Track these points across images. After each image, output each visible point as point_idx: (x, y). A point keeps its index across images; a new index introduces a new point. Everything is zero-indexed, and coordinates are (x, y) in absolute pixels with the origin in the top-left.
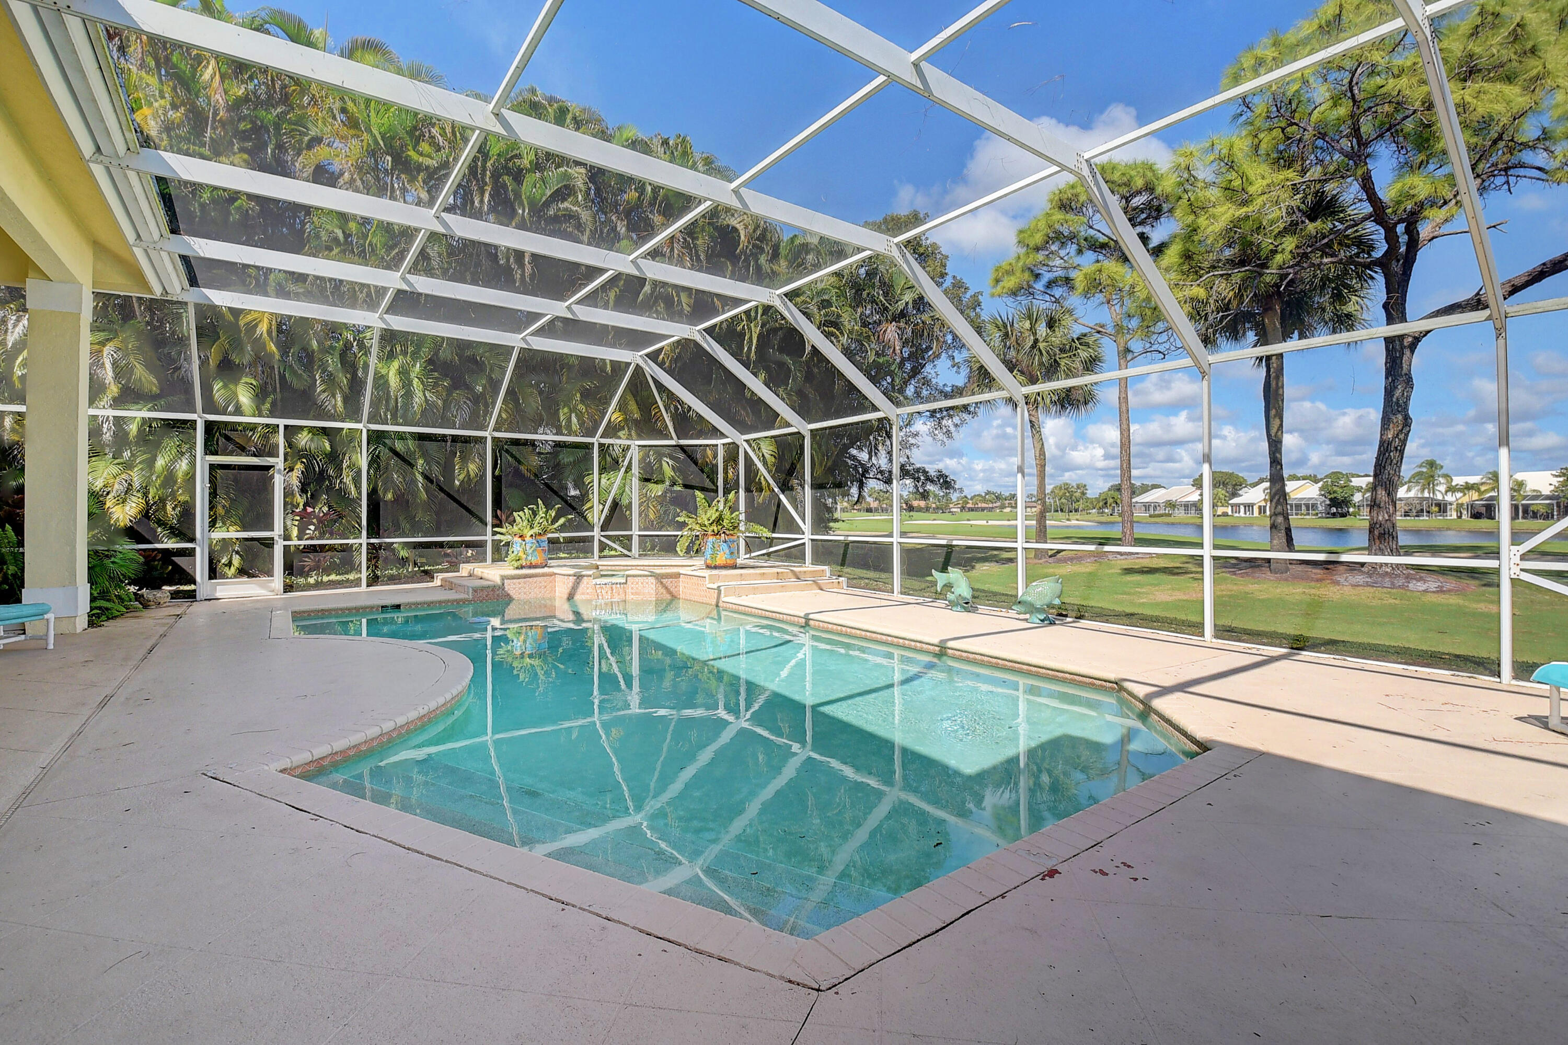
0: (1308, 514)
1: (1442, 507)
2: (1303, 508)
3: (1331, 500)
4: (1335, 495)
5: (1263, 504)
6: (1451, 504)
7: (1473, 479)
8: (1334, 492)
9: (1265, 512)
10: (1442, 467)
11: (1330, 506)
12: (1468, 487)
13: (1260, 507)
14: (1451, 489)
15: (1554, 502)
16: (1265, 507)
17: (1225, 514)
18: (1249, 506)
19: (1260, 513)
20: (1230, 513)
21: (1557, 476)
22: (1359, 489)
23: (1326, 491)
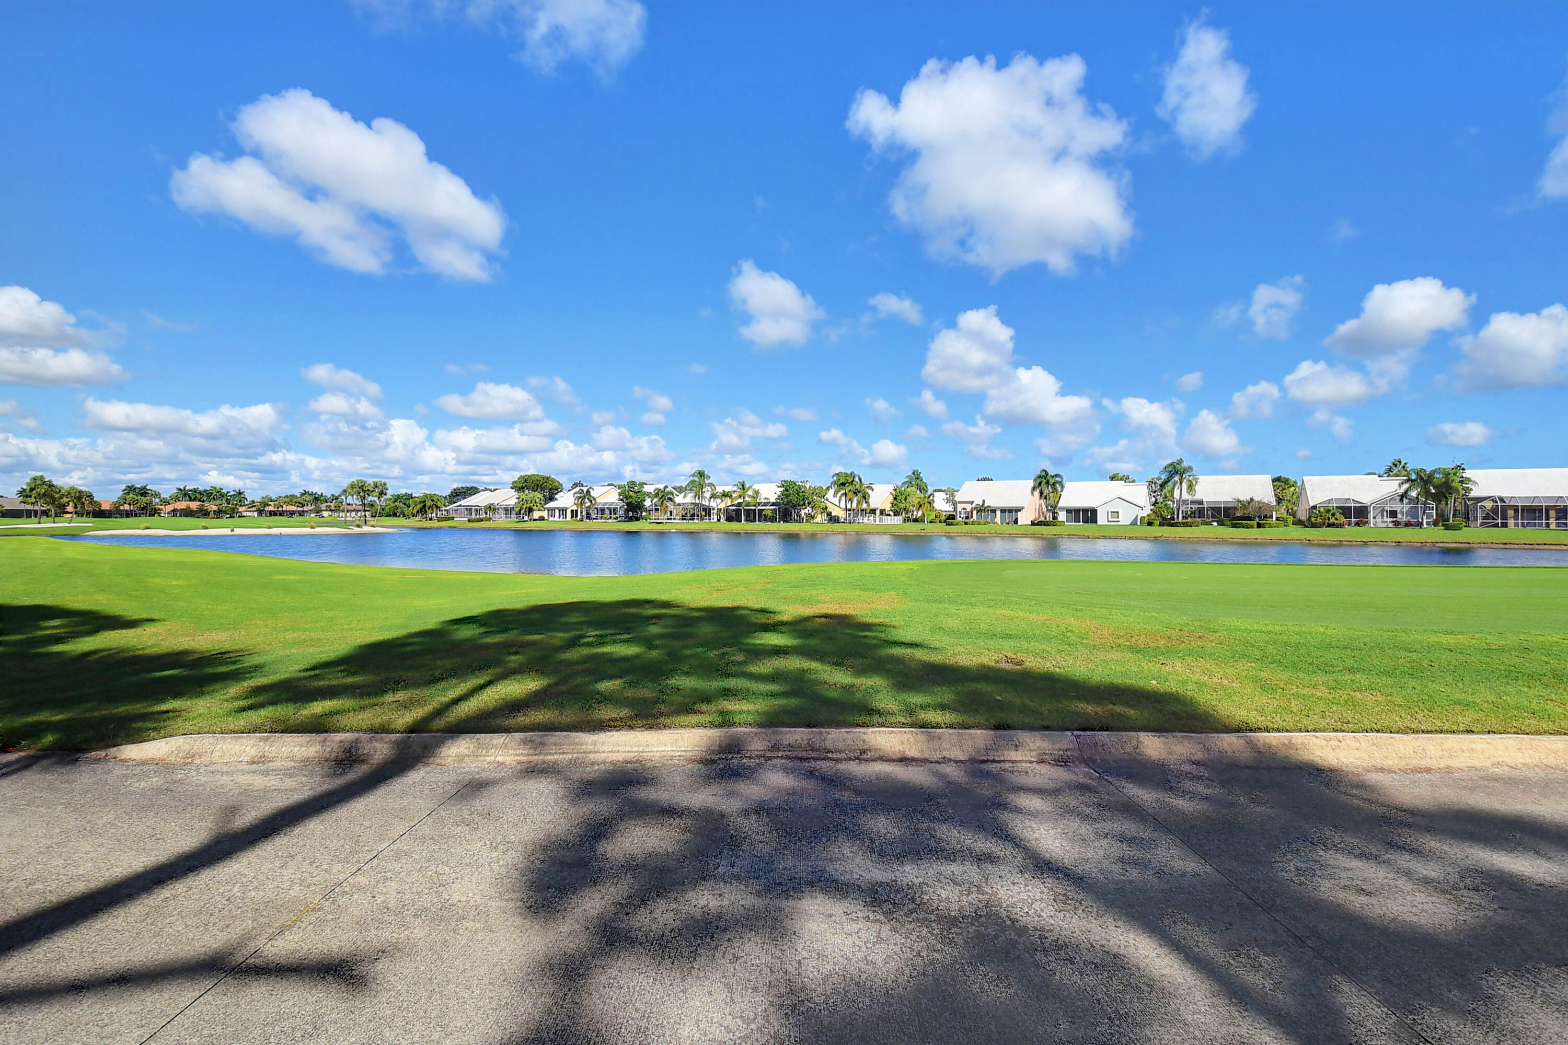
0: (611, 518)
1: (708, 511)
2: (607, 512)
3: (628, 504)
4: (631, 500)
5: (575, 508)
6: (714, 509)
7: (728, 489)
8: (631, 497)
9: (577, 516)
10: (709, 477)
11: (627, 511)
12: (725, 495)
13: (572, 511)
14: (713, 496)
15: (777, 508)
16: (577, 511)
17: (542, 519)
18: (563, 511)
19: (572, 517)
20: (546, 518)
21: (779, 487)
22: (649, 494)
23: (624, 496)
